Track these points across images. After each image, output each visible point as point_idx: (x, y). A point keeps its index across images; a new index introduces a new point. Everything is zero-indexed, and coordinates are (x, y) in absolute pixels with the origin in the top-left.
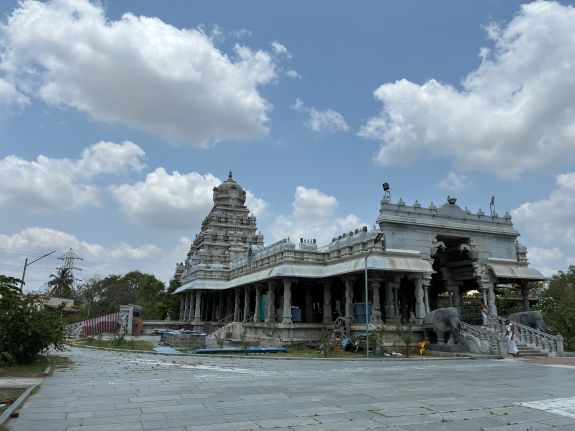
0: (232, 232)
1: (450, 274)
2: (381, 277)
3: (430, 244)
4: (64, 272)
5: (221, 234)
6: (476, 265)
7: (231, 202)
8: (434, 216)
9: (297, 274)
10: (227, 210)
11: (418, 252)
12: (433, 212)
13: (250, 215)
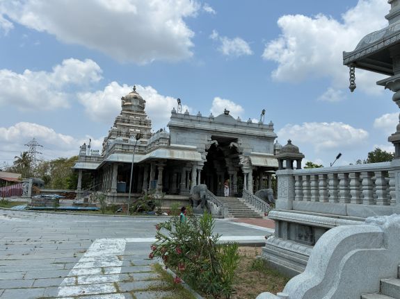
0: (133, 130)
1: (231, 163)
2: (164, 163)
3: (206, 141)
4: (25, 155)
5: (124, 131)
6: (241, 157)
7: (133, 108)
8: (211, 122)
9: (120, 160)
10: (130, 114)
11: (195, 147)
12: (211, 120)
13: (147, 118)
